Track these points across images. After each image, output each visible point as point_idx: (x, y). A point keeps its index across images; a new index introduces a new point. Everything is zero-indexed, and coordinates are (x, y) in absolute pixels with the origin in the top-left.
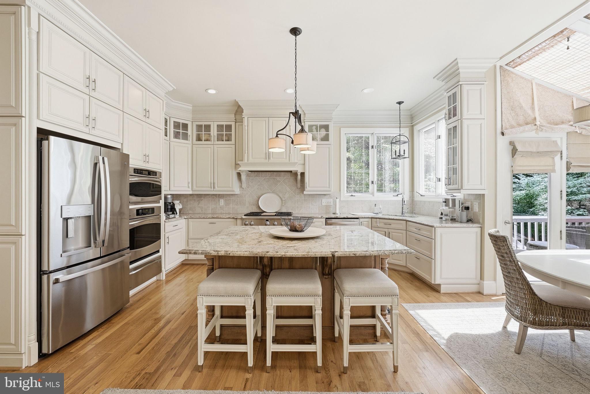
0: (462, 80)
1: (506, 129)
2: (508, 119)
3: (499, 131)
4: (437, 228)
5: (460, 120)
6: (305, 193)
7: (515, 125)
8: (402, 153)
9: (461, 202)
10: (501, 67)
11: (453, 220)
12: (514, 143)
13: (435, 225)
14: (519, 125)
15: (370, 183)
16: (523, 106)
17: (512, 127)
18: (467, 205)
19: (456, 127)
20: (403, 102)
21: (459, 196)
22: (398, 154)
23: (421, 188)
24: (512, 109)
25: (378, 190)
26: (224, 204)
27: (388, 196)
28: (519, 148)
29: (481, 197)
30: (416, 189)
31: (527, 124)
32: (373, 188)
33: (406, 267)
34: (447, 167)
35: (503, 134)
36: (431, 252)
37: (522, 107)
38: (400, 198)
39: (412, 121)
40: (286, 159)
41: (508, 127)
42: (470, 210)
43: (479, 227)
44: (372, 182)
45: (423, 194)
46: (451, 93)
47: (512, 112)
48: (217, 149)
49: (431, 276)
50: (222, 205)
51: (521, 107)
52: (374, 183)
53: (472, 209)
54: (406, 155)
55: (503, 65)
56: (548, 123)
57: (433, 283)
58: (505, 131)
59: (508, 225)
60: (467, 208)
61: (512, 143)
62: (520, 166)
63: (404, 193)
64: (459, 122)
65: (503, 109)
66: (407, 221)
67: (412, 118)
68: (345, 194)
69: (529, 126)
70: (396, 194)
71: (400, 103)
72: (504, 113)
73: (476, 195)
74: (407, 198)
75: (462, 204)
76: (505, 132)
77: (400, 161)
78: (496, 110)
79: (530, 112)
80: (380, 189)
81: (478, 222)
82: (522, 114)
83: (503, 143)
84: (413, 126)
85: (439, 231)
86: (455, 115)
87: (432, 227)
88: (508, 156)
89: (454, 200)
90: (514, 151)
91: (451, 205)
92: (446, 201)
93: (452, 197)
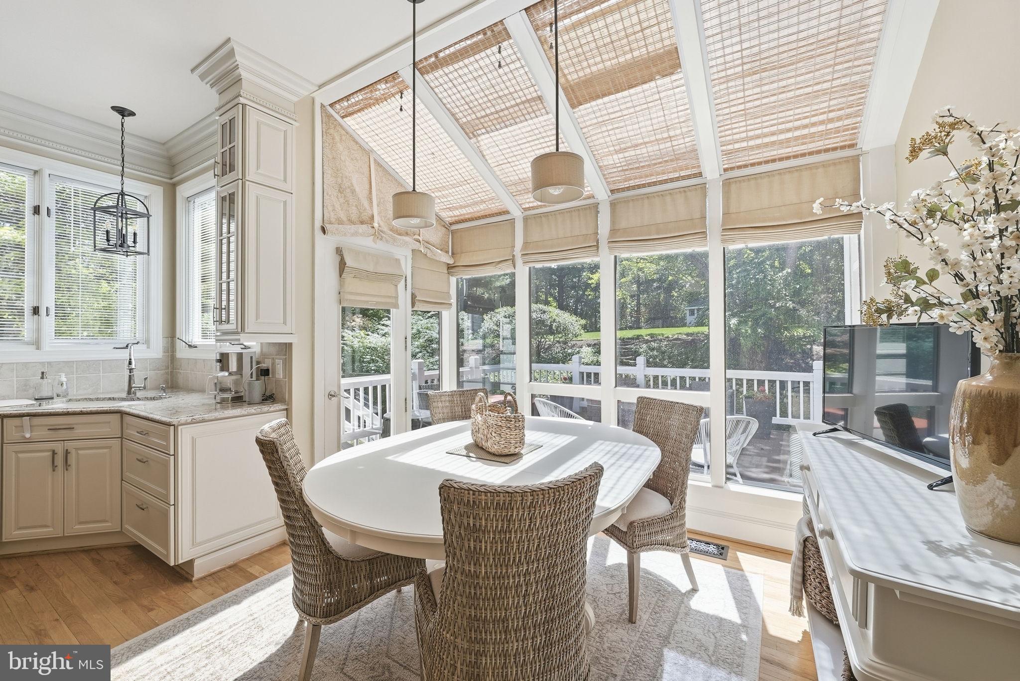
0: (245, 95)
1: (330, 223)
2: (333, 206)
3: (318, 224)
4: (180, 428)
5: (240, 181)
7: (345, 219)
9: (254, 359)
10: (322, 106)
11: (238, 400)
12: (341, 251)
13: (184, 420)
14: (351, 222)
16: (357, 190)
17: (340, 222)
18: (264, 366)
19: (233, 194)
20: (132, 114)
21: (251, 345)
23: (191, 331)
24: (339, 190)
28: (349, 262)
29: (286, 349)
30: (179, 332)
31: (362, 223)
32: (38, 326)
33: (120, 533)
34: (218, 282)
35: (324, 230)
36: (166, 487)
37: (355, 190)
39: (173, 174)
41: (333, 220)
42: (271, 376)
43: (284, 410)
44: (35, 310)
45: (193, 344)
46: (226, 118)
47: (339, 194)
49: (166, 546)
51: (353, 192)
52: (43, 311)
53: (274, 373)
55: (326, 103)
56: (391, 230)
57: (172, 564)
58: (327, 225)
59: (333, 398)
60: (265, 372)
61: (339, 251)
62: (351, 293)
63: (147, 341)
64: (238, 184)
65: (325, 184)
66: (122, 413)
67: (171, 164)
69: (364, 226)
71: (123, 112)
72: (328, 194)
73: (280, 344)
75: (258, 363)
76: (328, 227)
78: (313, 184)
79: (366, 204)
81: (283, 401)
82: (354, 204)
83: (325, 248)
84: (174, 186)
86: (232, 169)
87: (169, 425)
88: (333, 273)
89: (240, 356)
90: (342, 265)
91: (233, 366)
92: (223, 360)
93: (238, 349)
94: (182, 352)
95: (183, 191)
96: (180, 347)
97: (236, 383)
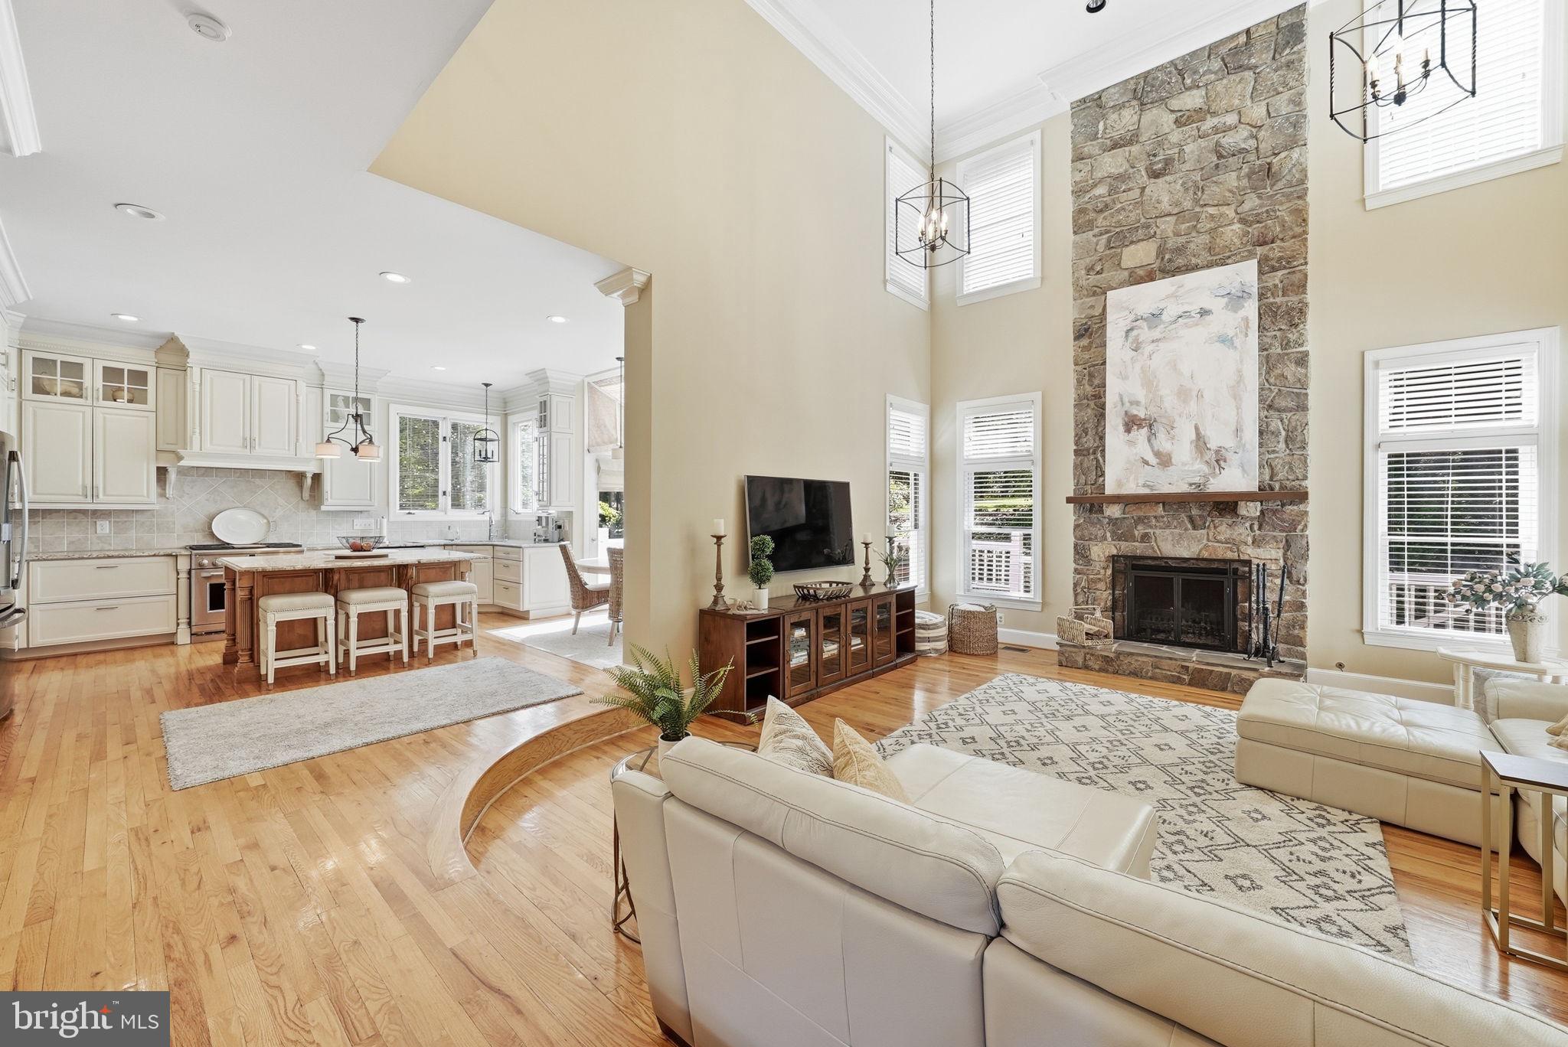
0: (551, 390)
1: (593, 447)
2: (594, 436)
3: (586, 449)
4: (524, 549)
5: (549, 432)
6: (323, 508)
7: (600, 443)
8: (489, 455)
9: (554, 520)
10: (588, 383)
11: (546, 541)
12: (599, 461)
13: (523, 546)
14: (604, 444)
15: (440, 493)
16: (608, 425)
17: (598, 445)
18: (558, 523)
20: (492, 384)
21: (553, 512)
22: (483, 455)
23: (516, 505)
24: (598, 427)
25: (453, 505)
26: (110, 530)
27: (469, 515)
28: (602, 467)
29: (570, 513)
30: (510, 505)
31: (610, 444)
32: (445, 501)
33: (493, 605)
35: (590, 451)
38: (486, 517)
39: (505, 409)
40: (289, 450)
41: (595, 445)
42: (562, 527)
44: (444, 493)
45: (518, 512)
46: (541, 400)
47: (598, 430)
48: (104, 418)
49: (519, 603)
50: (104, 532)
51: (606, 426)
52: (447, 494)
53: (564, 526)
54: (496, 458)
55: (591, 382)
57: (521, 610)
59: (594, 540)
60: (560, 527)
61: (597, 460)
62: (604, 484)
63: (493, 511)
64: (548, 434)
65: (590, 425)
66: (493, 545)
67: (505, 402)
68: (396, 513)
69: (612, 446)
70: (481, 511)
71: (487, 385)
72: (591, 431)
73: (567, 511)
74: (496, 517)
75: (556, 522)
76: (591, 449)
77: (487, 466)
78: (584, 426)
79: (614, 433)
80: (457, 503)
82: (606, 434)
83: (589, 461)
84: (506, 417)
85: (526, 551)
86: (545, 425)
87: (521, 549)
88: (594, 474)
89: (547, 518)
90: (599, 468)
91: (544, 524)
92: (539, 519)
93: (545, 515)
94: (512, 517)
95: (511, 419)
96: (510, 513)
97: (546, 532)
